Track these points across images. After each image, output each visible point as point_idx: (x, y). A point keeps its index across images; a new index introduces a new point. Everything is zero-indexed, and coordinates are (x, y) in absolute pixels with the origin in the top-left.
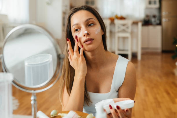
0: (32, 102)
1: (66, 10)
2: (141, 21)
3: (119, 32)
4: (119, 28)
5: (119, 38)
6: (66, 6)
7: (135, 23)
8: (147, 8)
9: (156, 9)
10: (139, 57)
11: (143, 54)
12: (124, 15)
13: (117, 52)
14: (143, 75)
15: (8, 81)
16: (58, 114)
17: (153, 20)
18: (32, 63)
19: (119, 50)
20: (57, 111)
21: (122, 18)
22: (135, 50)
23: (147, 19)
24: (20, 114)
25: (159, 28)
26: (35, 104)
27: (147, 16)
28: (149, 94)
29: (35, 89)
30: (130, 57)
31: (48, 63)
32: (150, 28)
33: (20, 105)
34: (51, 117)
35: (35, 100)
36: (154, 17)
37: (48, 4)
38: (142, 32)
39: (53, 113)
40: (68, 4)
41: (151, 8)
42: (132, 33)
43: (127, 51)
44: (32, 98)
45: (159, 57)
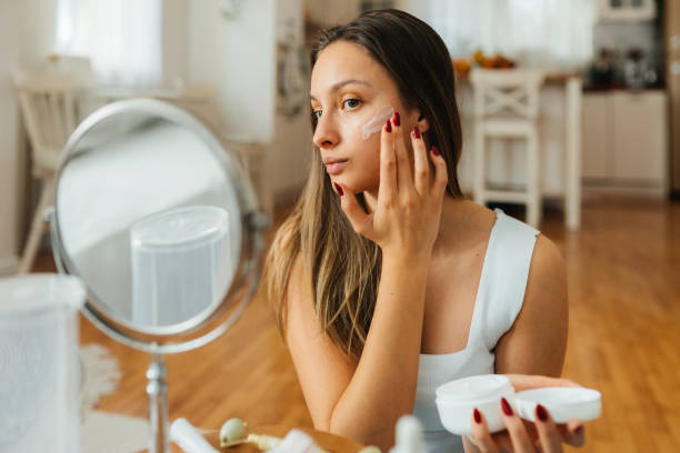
0: (152, 389)
1: (291, 37)
2: (578, 74)
3: (487, 117)
4: (488, 100)
5: (488, 140)
6: (290, 23)
7: (555, 82)
8: (602, 24)
9: (643, 23)
10: (573, 218)
11: (587, 205)
12: (509, 52)
13: (481, 197)
14: (589, 292)
15: (67, 307)
16: (246, 437)
17: (629, 68)
18: (157, 241)
19: (489, 186)
20: (245, 424)
21: (501, 64)
22: (553, 187)
23: (602, 64)
24: (122, 411)
25: (656, 100)
26: (160, 394)
27: (604, 53)
28: (617, 371)
29: (161, 340)
30: (534, 213)
31: (214, 241)
32: (619, 99)
33: (124, 379)
34: (223, 445)
35: (161, 381)
36: (635, 55)
37: (227, 16)
38: (584, 117)
39: (228, 430)
40: (296, 14)
41: (623, 23)
42: (541, 121)
43: (523, 189)
44: (152, 373)
45: (658, 220)
